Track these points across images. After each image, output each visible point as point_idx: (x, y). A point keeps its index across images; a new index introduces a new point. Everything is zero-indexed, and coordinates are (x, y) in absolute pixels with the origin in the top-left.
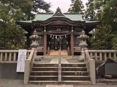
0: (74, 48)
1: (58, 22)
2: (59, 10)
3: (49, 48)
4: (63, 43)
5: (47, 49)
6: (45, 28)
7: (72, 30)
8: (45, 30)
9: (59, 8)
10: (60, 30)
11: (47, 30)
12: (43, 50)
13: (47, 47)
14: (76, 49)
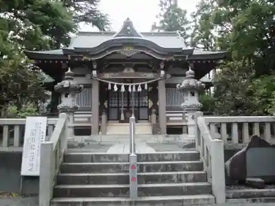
0: (168, 118)
1: (128, 52)
2: (128, 24)
3: (104, 117)
4: (141, 105)
5: (100, 119)
6: (95, 67)
7: (163, 72)
8: (94, 72)
9: (128, 19)
10: (132, 71)
11: (100, 71)
12: (89, 121)
13: (100, 114)
14: (171, 119)
